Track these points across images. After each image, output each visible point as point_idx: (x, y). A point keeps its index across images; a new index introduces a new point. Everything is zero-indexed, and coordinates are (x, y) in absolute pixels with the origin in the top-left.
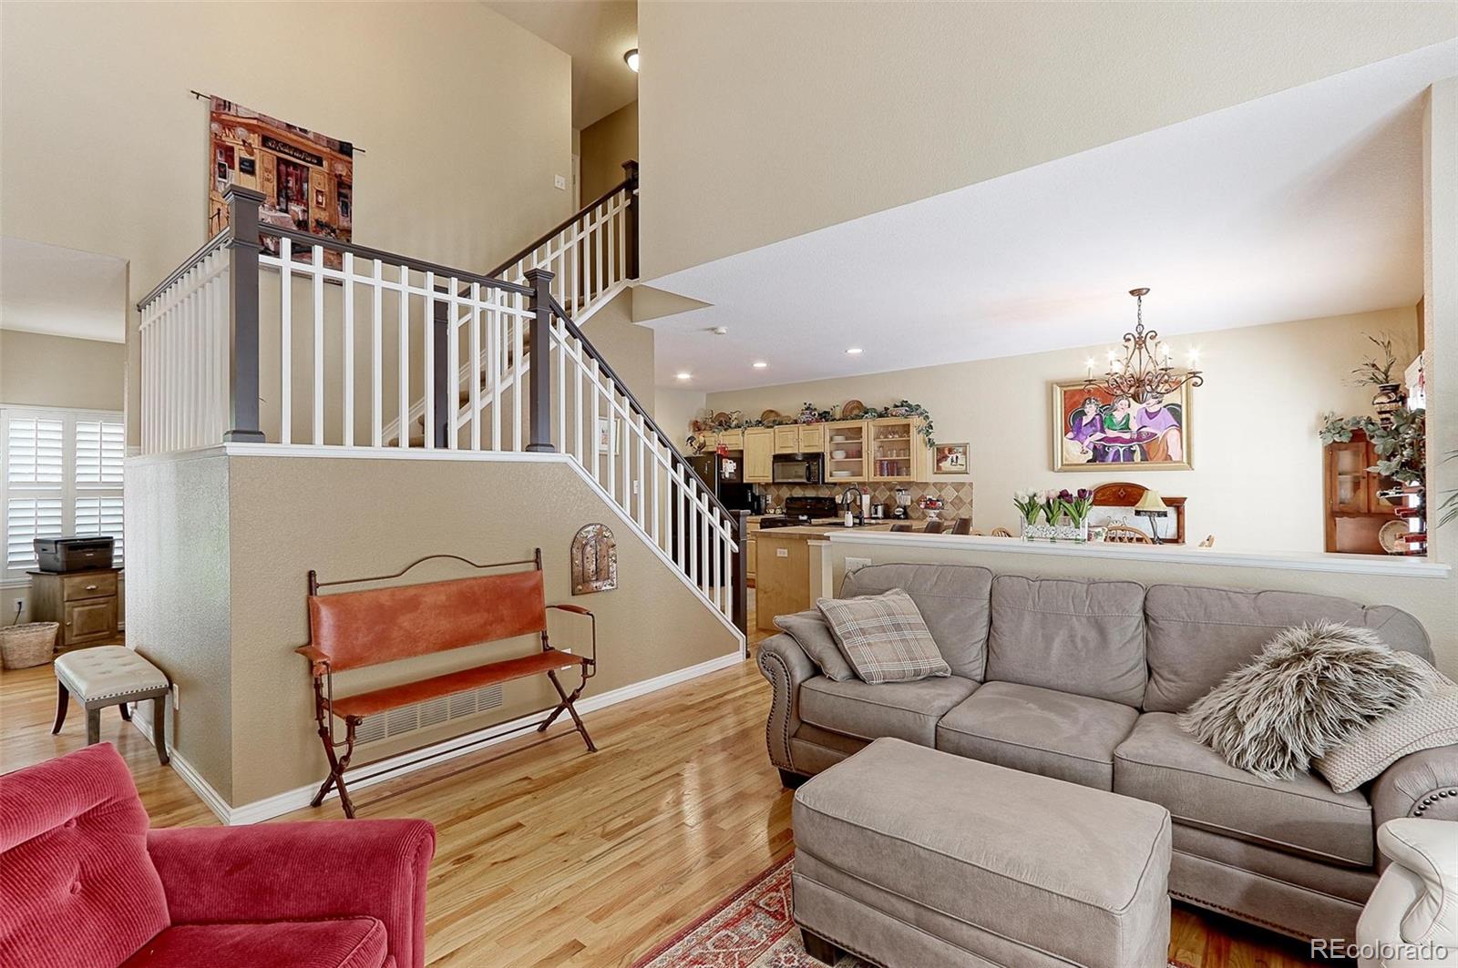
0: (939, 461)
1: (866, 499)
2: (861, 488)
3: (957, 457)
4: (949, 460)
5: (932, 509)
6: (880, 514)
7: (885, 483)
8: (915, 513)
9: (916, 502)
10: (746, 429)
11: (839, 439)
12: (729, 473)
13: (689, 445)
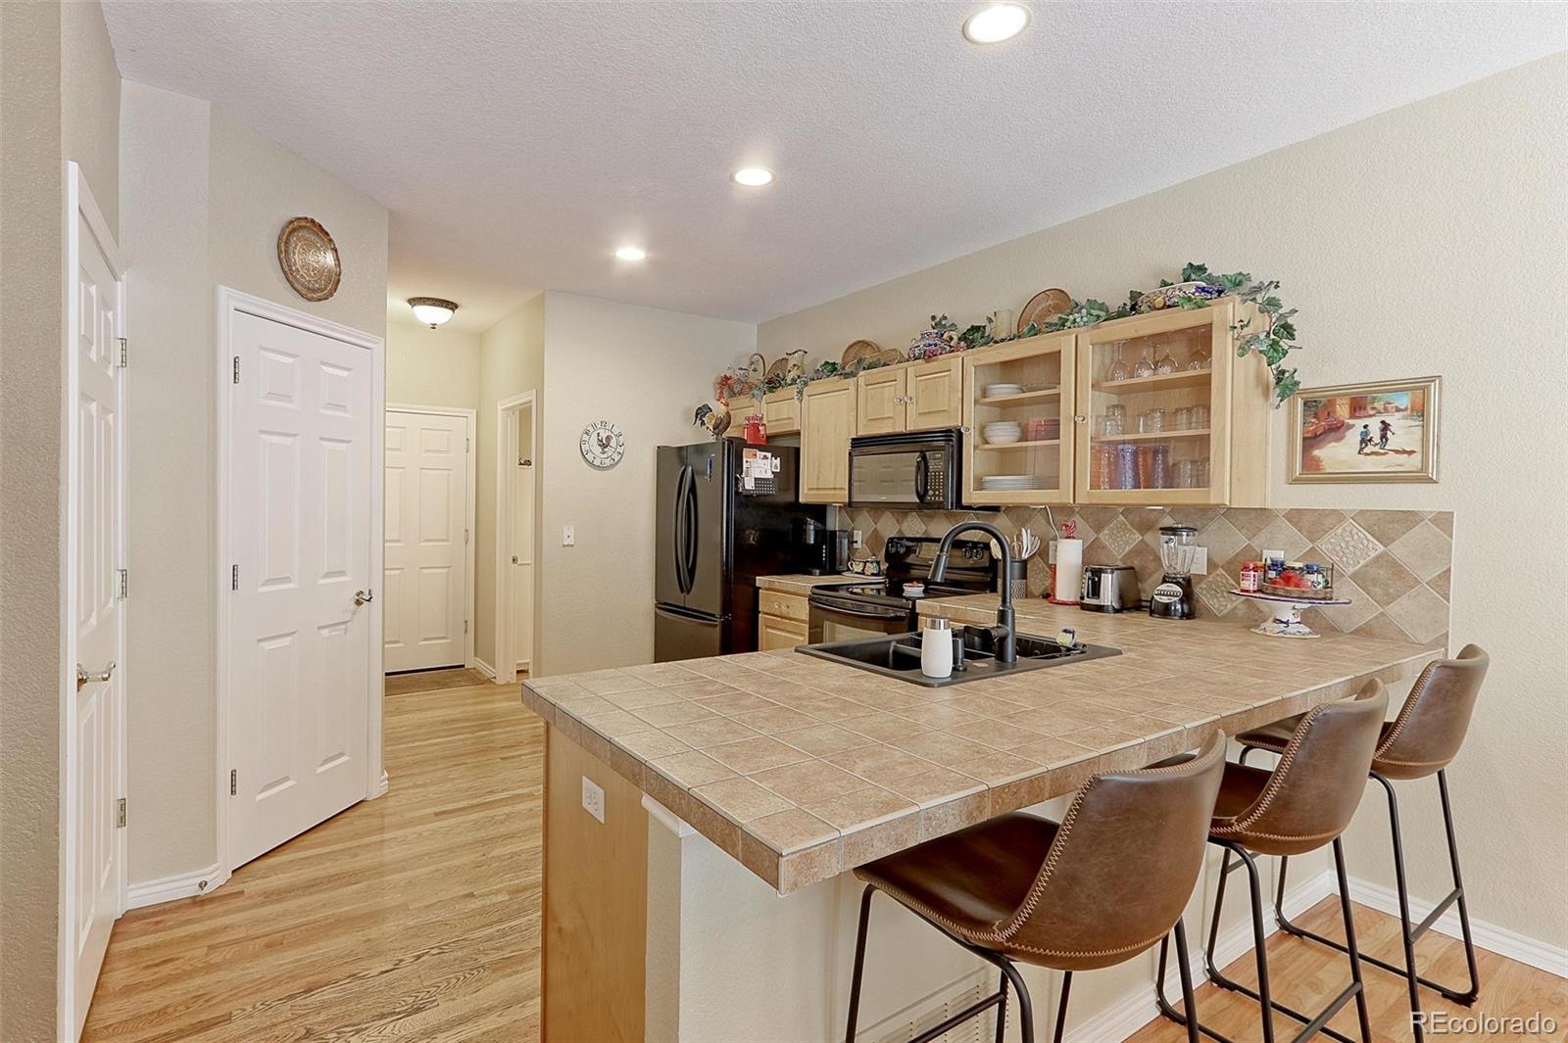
0: (1311, 441)
1: (1069, 554)
2: (1063, 519)
3: (1385, 426)
4: (1353, 437)
5: (1287, 597)
6: (1108, 595)
7: (1129, 510)
8: (1222, 599)
9: (1222, 567)
10: (806, 384)
11: (1004, 391)
12: (756, 479)
13: (699, 422)
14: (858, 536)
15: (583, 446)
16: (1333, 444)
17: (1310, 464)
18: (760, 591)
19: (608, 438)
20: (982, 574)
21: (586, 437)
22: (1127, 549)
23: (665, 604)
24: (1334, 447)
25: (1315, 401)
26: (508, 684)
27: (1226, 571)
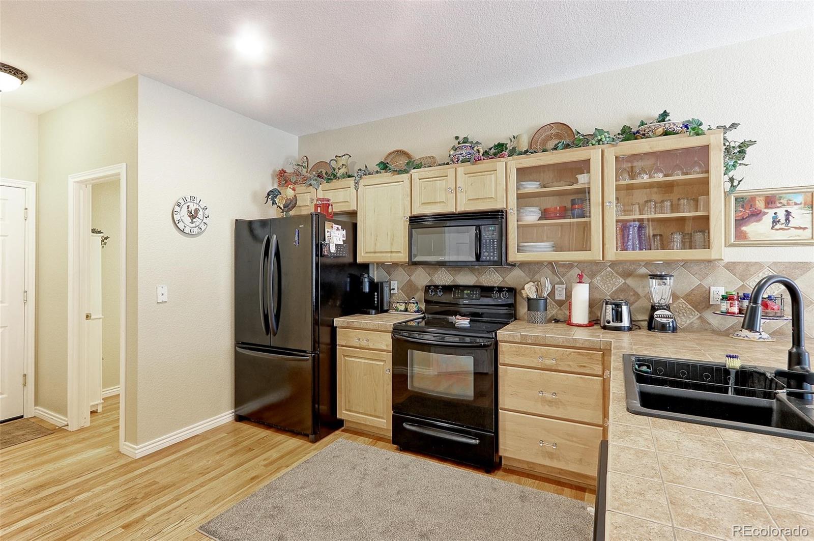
0: (740, 221)
4: (767, 219)
6: (626, 320)
8: (683, 318)
9: (683, 298)
10: (361, 177)
11: (531, 187)
12: (336, 244)
13: (270, 202)
14: (395, 284)
15: (175, 216)
16: (754, 223)
17: (741, 236)
18: (337, 329)
19: (197, 211)
20: (507, 308)
21: (177, 209)
22: (614, 289)
23: (243, 343)
24: (755, 225)
25: (742, 198)
26: (82, 430)
27: (685, 301)
